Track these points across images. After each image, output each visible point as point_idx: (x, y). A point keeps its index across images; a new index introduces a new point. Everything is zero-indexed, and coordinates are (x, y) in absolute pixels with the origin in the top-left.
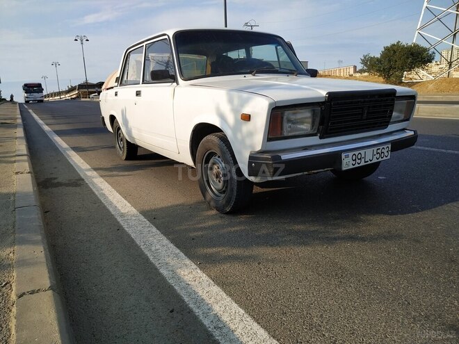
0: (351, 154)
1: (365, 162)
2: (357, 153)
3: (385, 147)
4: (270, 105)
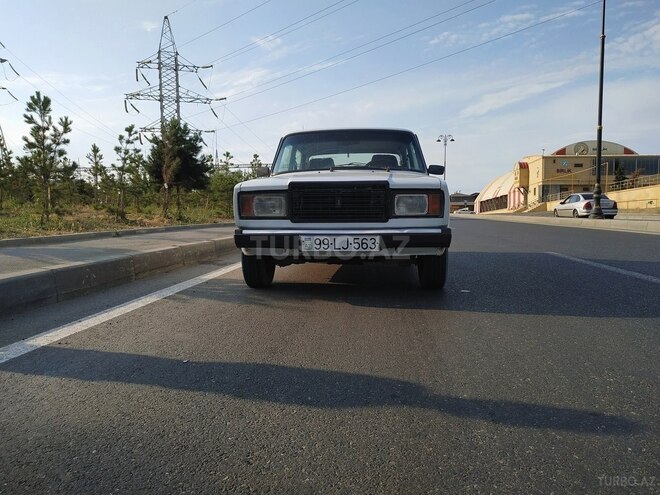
1: (335, 249)
3: (369, 238)
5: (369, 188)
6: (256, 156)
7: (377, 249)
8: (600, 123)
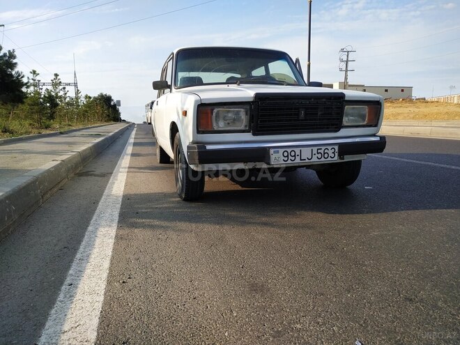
0: (281, 151)
1: (301, 160)
2: (289, 150)
3: (330, 148)
4: (196, 101)
5: (324, 100)
6: (56, 75)
7: (336, 158)
8: (309, 61)
